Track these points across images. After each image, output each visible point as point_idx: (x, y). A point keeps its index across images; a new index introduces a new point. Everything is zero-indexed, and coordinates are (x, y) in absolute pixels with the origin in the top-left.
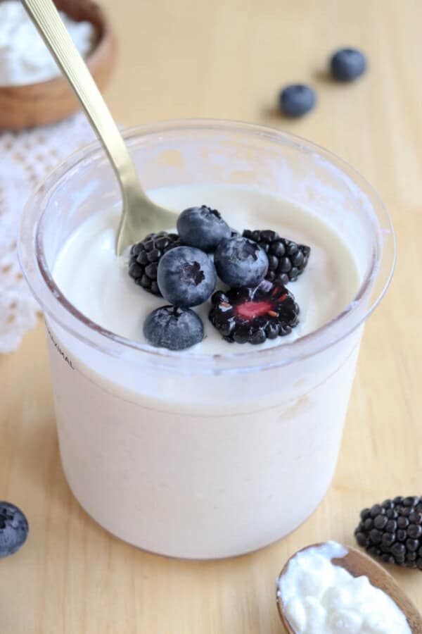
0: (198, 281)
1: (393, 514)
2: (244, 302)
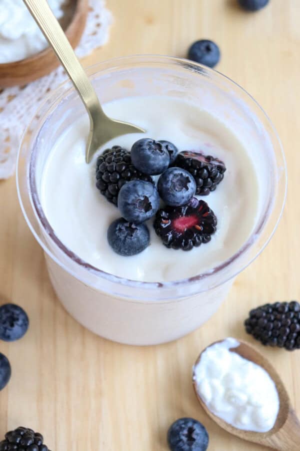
0: (146, 211)
1: (270, 318)
2: (178, 217)
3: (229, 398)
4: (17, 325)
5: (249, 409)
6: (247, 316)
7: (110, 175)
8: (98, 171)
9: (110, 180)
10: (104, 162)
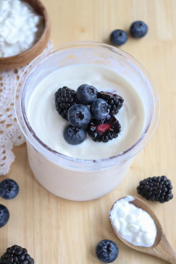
1: (151, 185)
2: (100, 125)
3: (129, 228)
4: (13, 190)
5: (141, 234)
6: (138, 184)
7: (64, 104)
8: (57, 102)
9: (64, 107)
10: (60, 97)
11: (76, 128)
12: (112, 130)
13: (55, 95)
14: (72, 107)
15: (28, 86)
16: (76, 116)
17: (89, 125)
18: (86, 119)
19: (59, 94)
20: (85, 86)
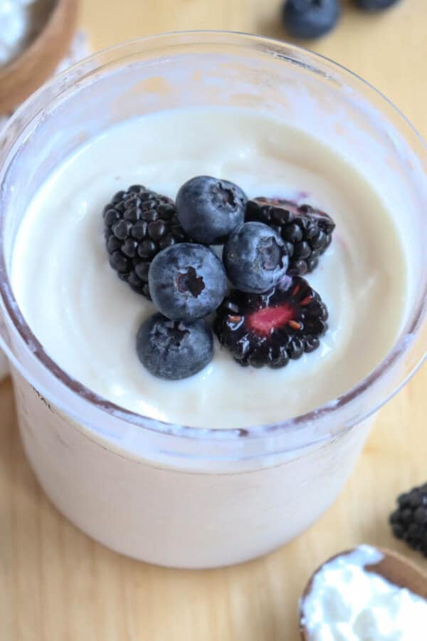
2: (257, 310)
6: (393, 506)
7: (136, 244)
8: (111, 237)
9: (137, 256)
10: (122, 221)
11: (177, 324)
12: (299, 325)
13: (104, 216)
14: (163, 253)
15: (12, 189)
16: (176, 285)
17: (222, 312)
18: (212, 293)
19: (118, 210)
20: (204, 182)
